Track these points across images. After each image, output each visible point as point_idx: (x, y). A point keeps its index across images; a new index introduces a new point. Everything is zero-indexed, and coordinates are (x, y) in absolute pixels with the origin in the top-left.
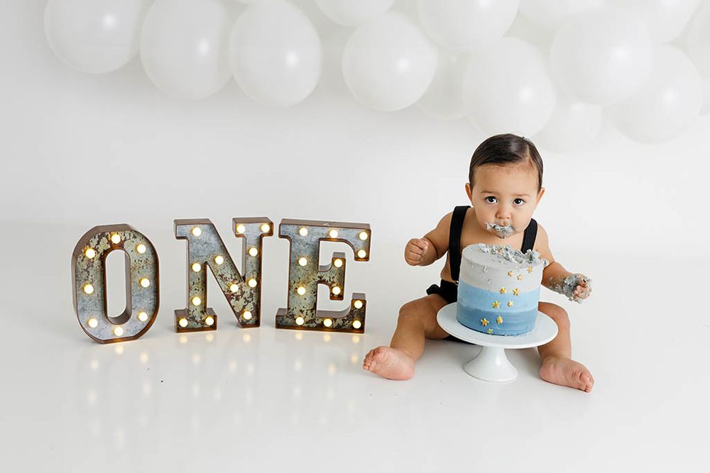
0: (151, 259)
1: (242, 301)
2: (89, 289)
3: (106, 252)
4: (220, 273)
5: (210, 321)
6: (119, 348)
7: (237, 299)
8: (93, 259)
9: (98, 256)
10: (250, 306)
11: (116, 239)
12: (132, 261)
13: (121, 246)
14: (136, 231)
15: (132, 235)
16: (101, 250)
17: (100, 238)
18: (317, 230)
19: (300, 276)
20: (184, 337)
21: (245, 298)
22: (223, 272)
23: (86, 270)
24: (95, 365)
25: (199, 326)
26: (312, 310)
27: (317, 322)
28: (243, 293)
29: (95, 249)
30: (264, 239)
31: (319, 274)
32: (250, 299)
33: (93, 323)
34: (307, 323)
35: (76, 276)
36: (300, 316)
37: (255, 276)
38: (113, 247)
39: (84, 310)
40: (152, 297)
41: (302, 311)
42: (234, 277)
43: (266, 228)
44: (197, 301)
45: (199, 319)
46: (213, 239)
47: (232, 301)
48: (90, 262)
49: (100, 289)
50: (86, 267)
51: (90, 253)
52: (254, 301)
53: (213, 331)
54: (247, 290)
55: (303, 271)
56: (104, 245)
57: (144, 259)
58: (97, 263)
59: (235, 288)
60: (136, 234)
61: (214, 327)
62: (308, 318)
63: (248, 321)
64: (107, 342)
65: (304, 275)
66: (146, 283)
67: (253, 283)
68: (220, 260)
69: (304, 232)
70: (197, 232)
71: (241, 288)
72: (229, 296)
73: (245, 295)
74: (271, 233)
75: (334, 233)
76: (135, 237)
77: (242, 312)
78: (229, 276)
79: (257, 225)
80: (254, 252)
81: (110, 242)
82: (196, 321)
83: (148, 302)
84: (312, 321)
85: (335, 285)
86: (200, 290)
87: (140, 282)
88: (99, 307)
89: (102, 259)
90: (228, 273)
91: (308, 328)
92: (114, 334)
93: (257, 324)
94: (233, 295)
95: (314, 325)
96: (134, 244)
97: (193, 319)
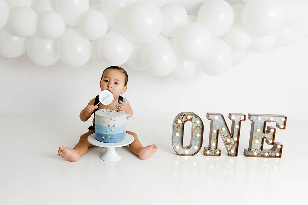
0: (201, 127)
1: (231, 146)
2: (177, 134)
3: (185, 122)
4: (223, 134)
5: (218, 153)
6: (186, 158)
7: (229, 145)
8: (180, 123)
9: (182, 123)
10: (234, 148)
11: (189, 117)
12: (194, 126)
13: (191, 120)
14: (197, 115)
15: (195, 116)
16: (183, 121)
17: (183, 116)
18: (264, 117)
19: (256, 136)
20: (208, 158)
21: (232, 145)
22: (224, 134)
23: (177, 127)
24: (177, 163)
25: (214, 154)
26: (260, 149)
27: (262, 154)
28: (231, 143)
29: (181, 120)
30: (242, 122)
31: (264, 135)
32: (234, 145)
33: (178, 147)
34: (257, 154)
35: (173, 129)
36: (255, 152)
37: (237, 136)
38: (188, 120)
39: (175, 142)
40: (200, 141)
41: (256, 150)
42: (228, 136)
43: (243, 118)
44: (214, 144)
45: (214, 152)
46: (222, 121)
47: (227, 146)
48: (179, 125)
49: (181, 135)
50: (177, 126)
51: (179, 121)
52: (236, 146)
53: (219, 157)
54: (233, 142)
55: (257, 134)
56: (184, 119)
57: (198, 126)
58: (181, 125)
59: (229, 140)
60: (196, 116)
61: (219, 155)
62: (258, 152)
63: (232, 154)
64: (182, 155)
65: (258, 135)
66: (198, 135)
67: (236, 139)
68: (224, 129)
69: (260, 118)
70: (216, 117)
71: (231, 140)
72: (226, 143)
73: (232, 144)
74: (245, 120)
75: (271, 119)
76: (196, 117)
77: (231, 150)
78: (226, 136)
79: (240, 116)
80: (237, 127)
81: (187, 118)
82: (213, 152)
83: (198, 142)
84: (260, 154)
85: (269, 139)
86: (215, 140)
87: (196, 135)
88: (180, 142)
89: (183, 124)
90: (227, 134)
91: (258, 156)
92: (185, 153)
93: (236, 155)
94: (228, 143)
95: (260, 155)
96: (195, 120)
97: (211, 151)
